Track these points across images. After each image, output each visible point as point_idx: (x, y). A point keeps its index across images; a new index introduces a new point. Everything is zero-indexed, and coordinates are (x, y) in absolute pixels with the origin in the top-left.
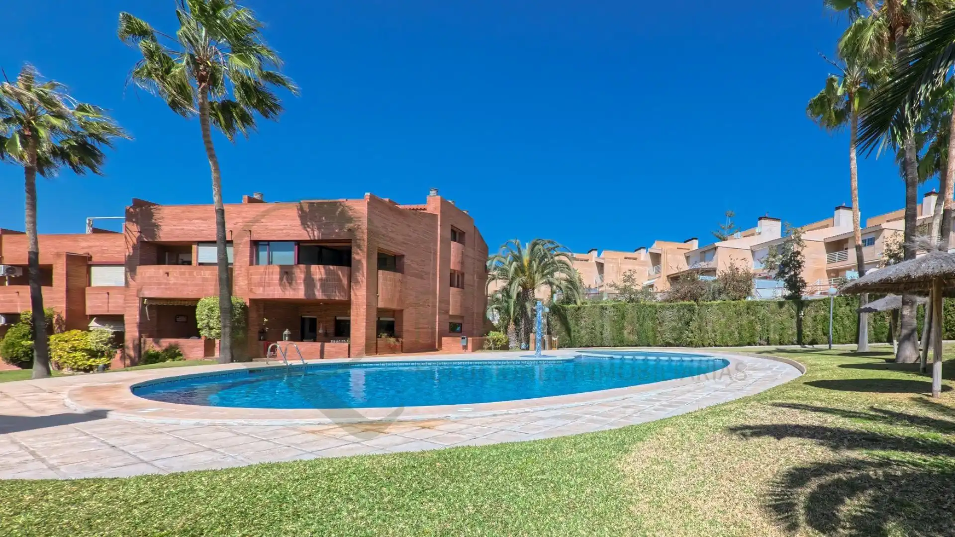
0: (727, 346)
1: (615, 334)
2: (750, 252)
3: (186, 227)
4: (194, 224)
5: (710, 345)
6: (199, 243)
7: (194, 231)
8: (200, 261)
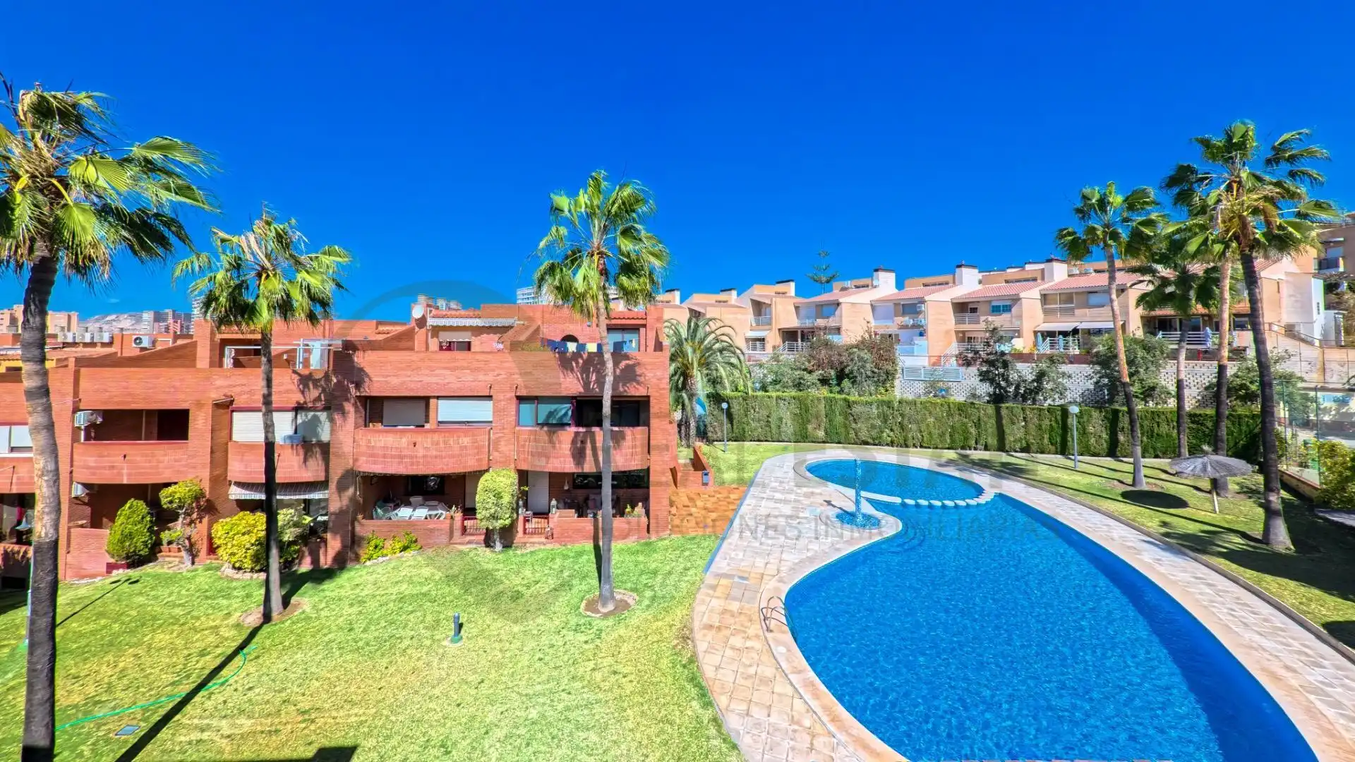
0: (937, 448)
1: (798, 429)
2: (870, 307)
3: (427, 379)
4: (437, 376)
5: (915, 446)
6: (438, 398)
7: (437, 384)
8: (440, 419)
